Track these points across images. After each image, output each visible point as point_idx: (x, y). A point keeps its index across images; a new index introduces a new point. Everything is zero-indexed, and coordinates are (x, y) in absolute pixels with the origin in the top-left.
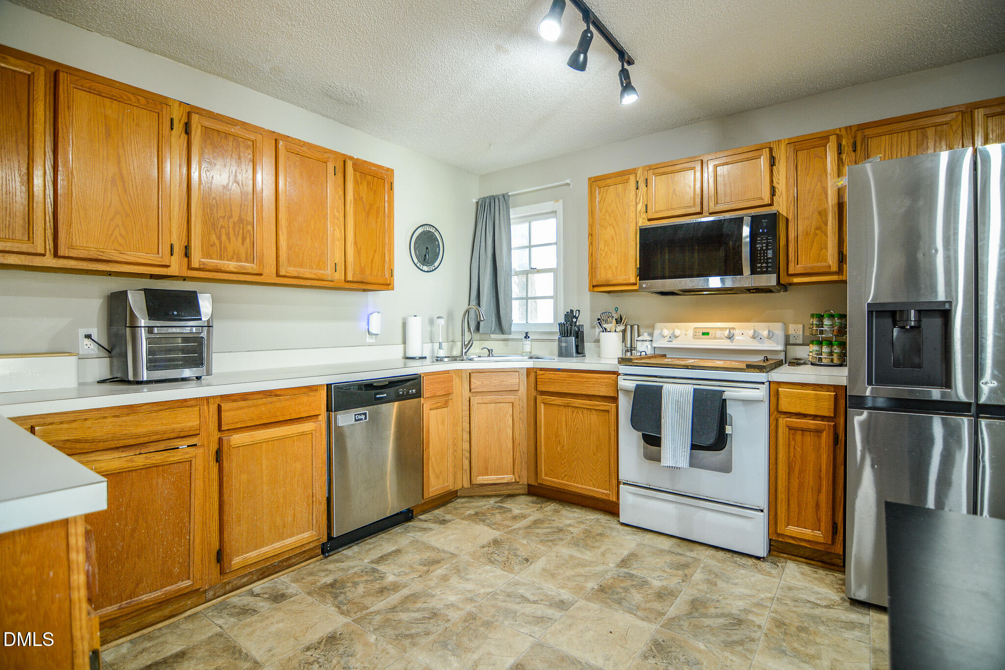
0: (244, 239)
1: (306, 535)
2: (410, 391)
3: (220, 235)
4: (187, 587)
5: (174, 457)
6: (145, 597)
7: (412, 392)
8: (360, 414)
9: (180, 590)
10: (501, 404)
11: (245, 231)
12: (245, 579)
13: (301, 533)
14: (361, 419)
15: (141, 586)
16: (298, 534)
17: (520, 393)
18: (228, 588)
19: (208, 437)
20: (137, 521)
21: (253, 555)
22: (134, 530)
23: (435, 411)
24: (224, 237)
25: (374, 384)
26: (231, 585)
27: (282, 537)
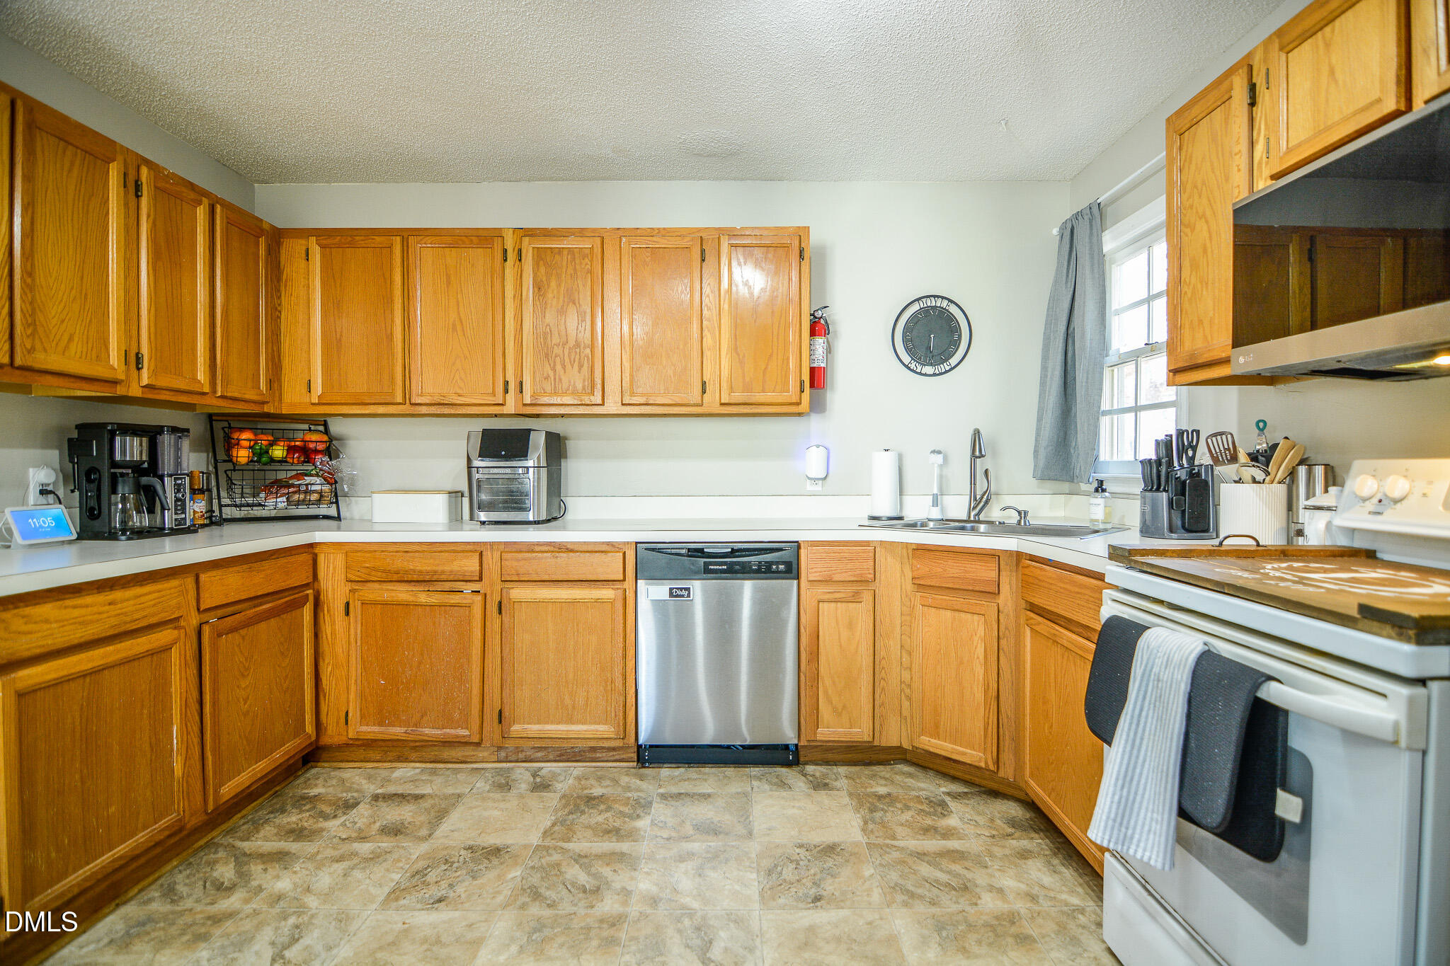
0: (581, 366)
1: (602, 728)
2: (774, 567)
3: (555, 365)
4: (464, 736)
5: (455, 599)
6: (427, 731)
7: (778, 568)
8: (681, 589)
9: (457, 736)
10: (963, 615)
11: (583, 355)
12: (540, 754)
13: (595, 723)
14: (683, 596)
15: (425, 719)
16: (591, 723)
17: (1001, 600)
18: (521, 756)
19: (492, 585)
20: (422, 654)
21: (534, 729)
22: (420, 663)
23: (833, 605)
24: (559, 367)
25: (705, 550)
26: (524, 754)
27: (570, 721)
